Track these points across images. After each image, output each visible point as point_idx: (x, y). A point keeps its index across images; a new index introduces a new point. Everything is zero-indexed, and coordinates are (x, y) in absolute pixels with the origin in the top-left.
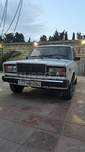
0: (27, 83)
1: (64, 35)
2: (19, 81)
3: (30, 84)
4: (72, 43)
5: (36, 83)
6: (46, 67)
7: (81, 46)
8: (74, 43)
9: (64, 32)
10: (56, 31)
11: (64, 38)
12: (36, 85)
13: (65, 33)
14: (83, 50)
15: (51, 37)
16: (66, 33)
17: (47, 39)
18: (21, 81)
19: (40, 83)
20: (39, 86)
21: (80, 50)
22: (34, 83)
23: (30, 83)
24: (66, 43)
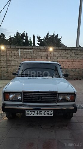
0: (38, 113)
1: (25, 36)
2: (27, 112)
3: (41, 114)
4: (41, 49)
5: (48, 113)
6: (57, 95)
7: (49, 53)
8: (42, 49)
9: (24, 33)
10: (17, 33)
11: (25, 39)
12: (48, 114)
13: (25, 35)
14: (50, 57)
15: (12, 37)
16: (27, 34)
17: (5, 38)
18: (30, 111)
19: (52, 111)
20: (51, 114)
21: (48, 56)
22: (45, 112)
23: (41, 112)
24: (35, 49)
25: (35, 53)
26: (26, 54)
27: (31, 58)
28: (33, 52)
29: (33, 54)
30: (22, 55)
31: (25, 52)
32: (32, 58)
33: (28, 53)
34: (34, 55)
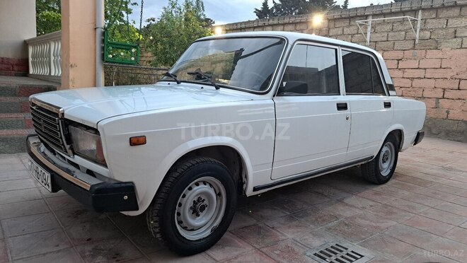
3: (38, 176)
5: (44, 177)
6: (60, 122)
19: (49, 177)
20: (49, 186)
22: (42, 174)
23: (38, 170)
24: (432, 8)
25: (429, 26)
26: (391, 34)
27: (411, 46)
28: (425, 21)
29: (421, 30)
30: (378, 37)
31: (389, 27)
32: (414, 48)
33: (400, 28)
34: (427, 34)
